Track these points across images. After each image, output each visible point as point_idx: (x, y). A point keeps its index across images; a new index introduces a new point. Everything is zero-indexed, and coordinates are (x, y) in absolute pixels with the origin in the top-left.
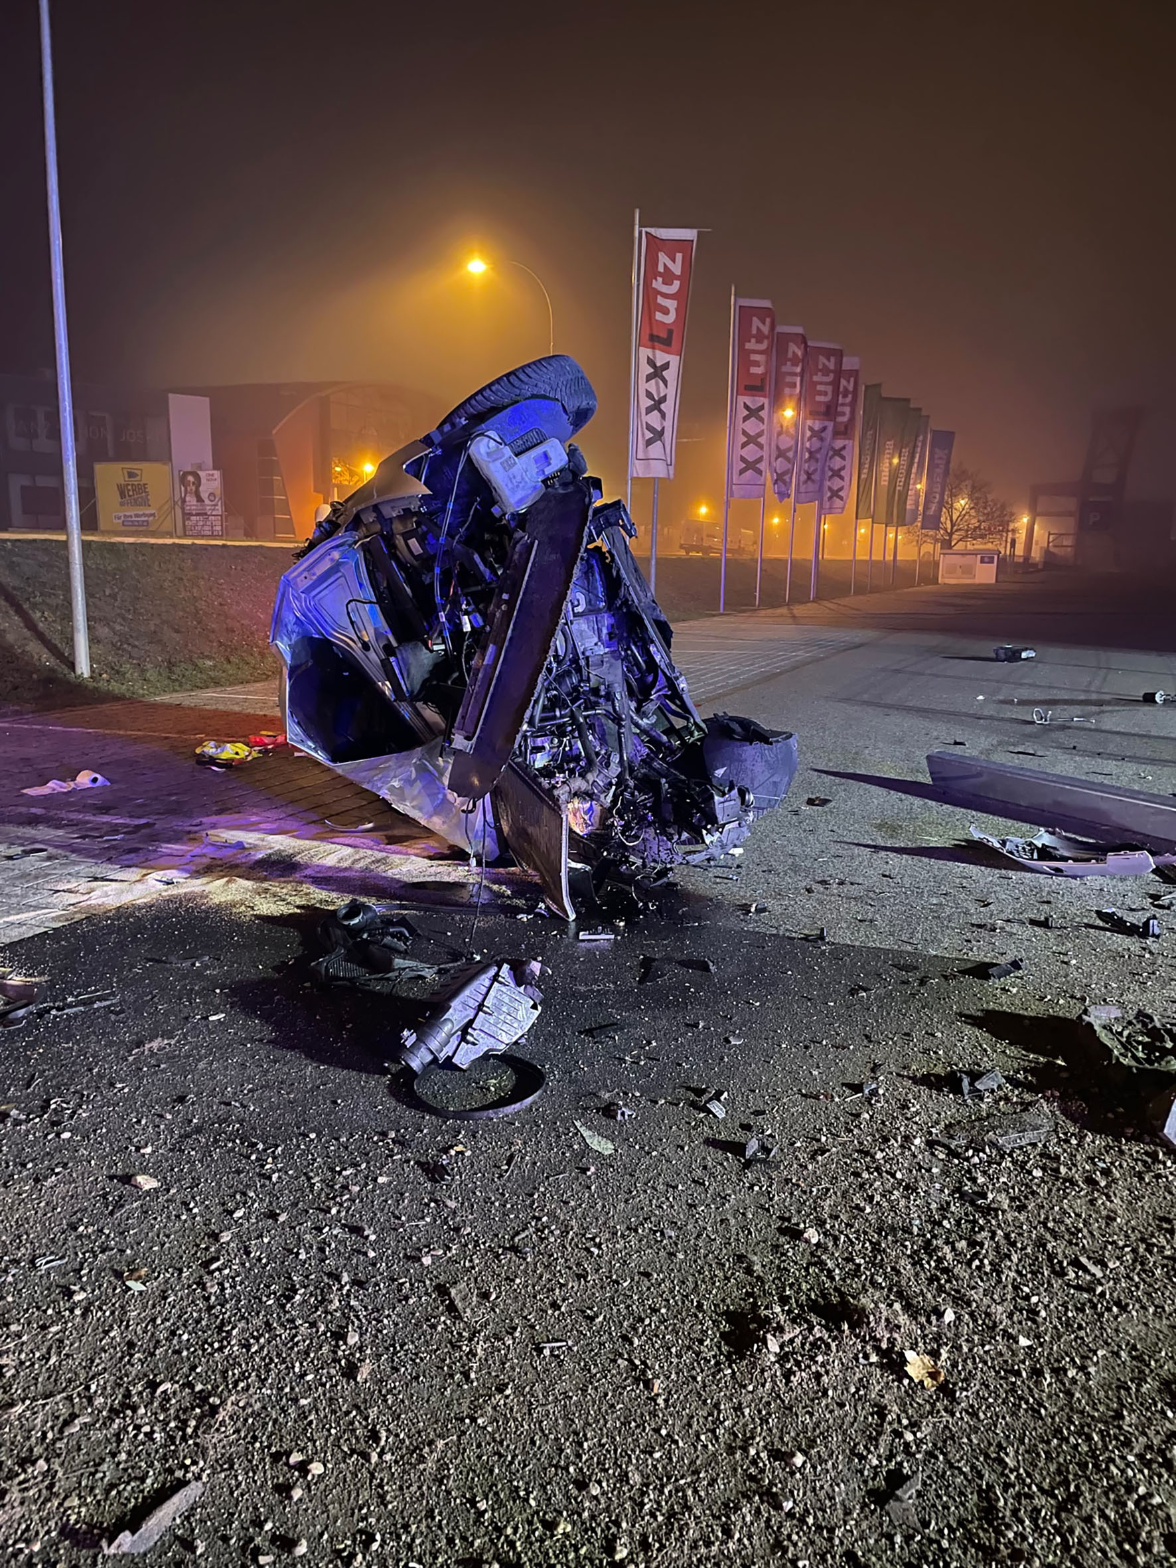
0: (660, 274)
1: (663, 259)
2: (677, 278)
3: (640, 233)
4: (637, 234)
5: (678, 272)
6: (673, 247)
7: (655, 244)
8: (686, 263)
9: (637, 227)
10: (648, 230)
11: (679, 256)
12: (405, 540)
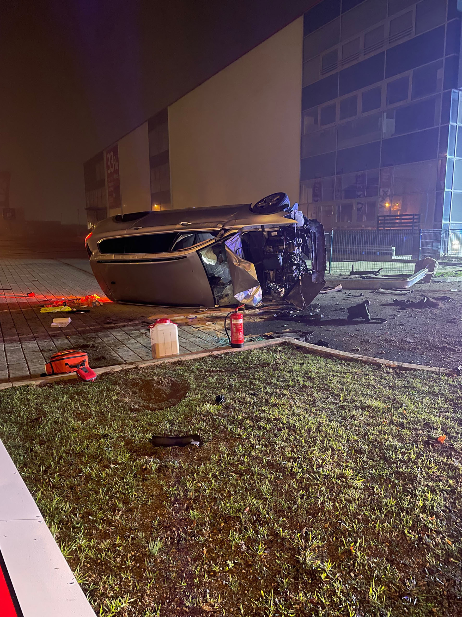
12: (269, 233)
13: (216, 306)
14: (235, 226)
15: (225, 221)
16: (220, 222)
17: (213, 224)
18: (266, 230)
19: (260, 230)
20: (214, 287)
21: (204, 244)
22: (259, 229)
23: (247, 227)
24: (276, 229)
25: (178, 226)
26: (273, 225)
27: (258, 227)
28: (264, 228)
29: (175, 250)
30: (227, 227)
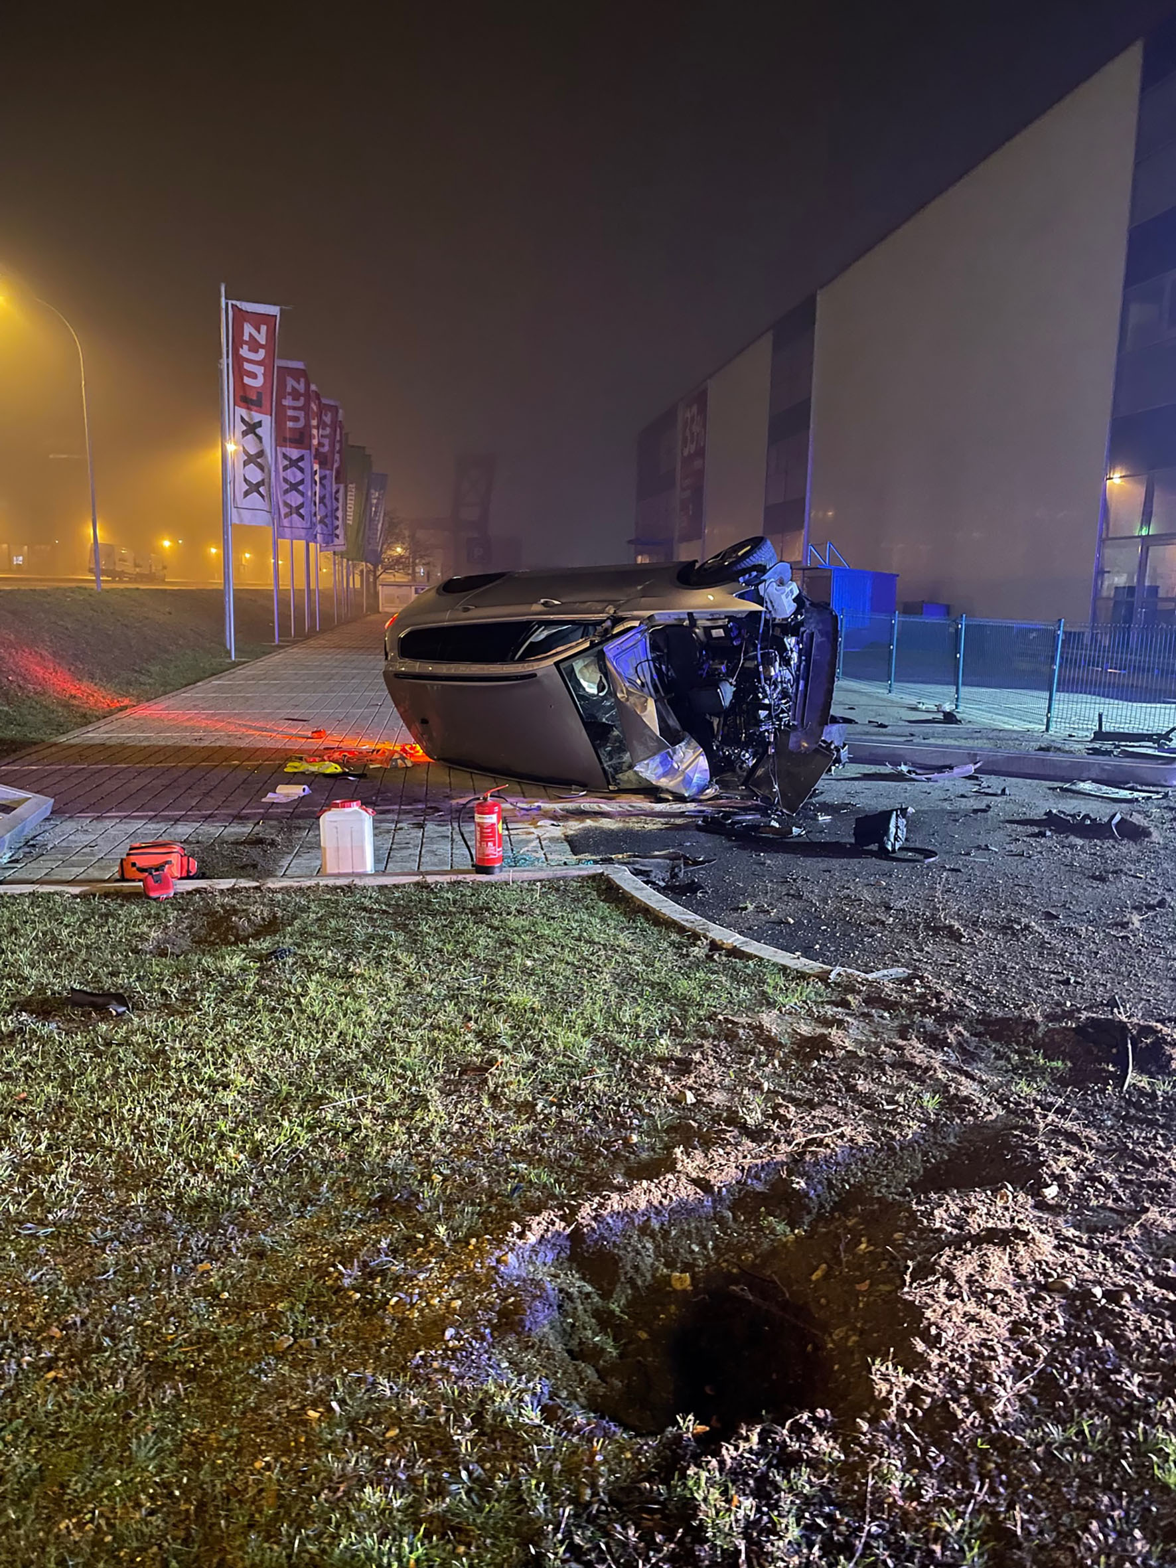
0: (246, 343)
1: (248, 329)
2: (262, 346)
3: (227, 304)
4: (223, 305)
5: (263, 342)
6: (259, 320)
7: (240, 317)
8: (271, 334)
9: (223, 300)
10: (234, 302)
11: (264, 328)
12: (707, 630)
13: (611, 788)
14: (636, 613)
15: (623, 599)
16: (610, 602)
17: (599, 607)
18: (699, 622)
19: (686, 623)
20: (600, 746)
21: (571, 648)
22: (684, 620)
23: (664, 616)
24: (720, 623)
25: (537, 607)
26: (712, 614)
27: (682, 616)
28: (695, 620)
29: (522, 659)
30: (620, 614)
